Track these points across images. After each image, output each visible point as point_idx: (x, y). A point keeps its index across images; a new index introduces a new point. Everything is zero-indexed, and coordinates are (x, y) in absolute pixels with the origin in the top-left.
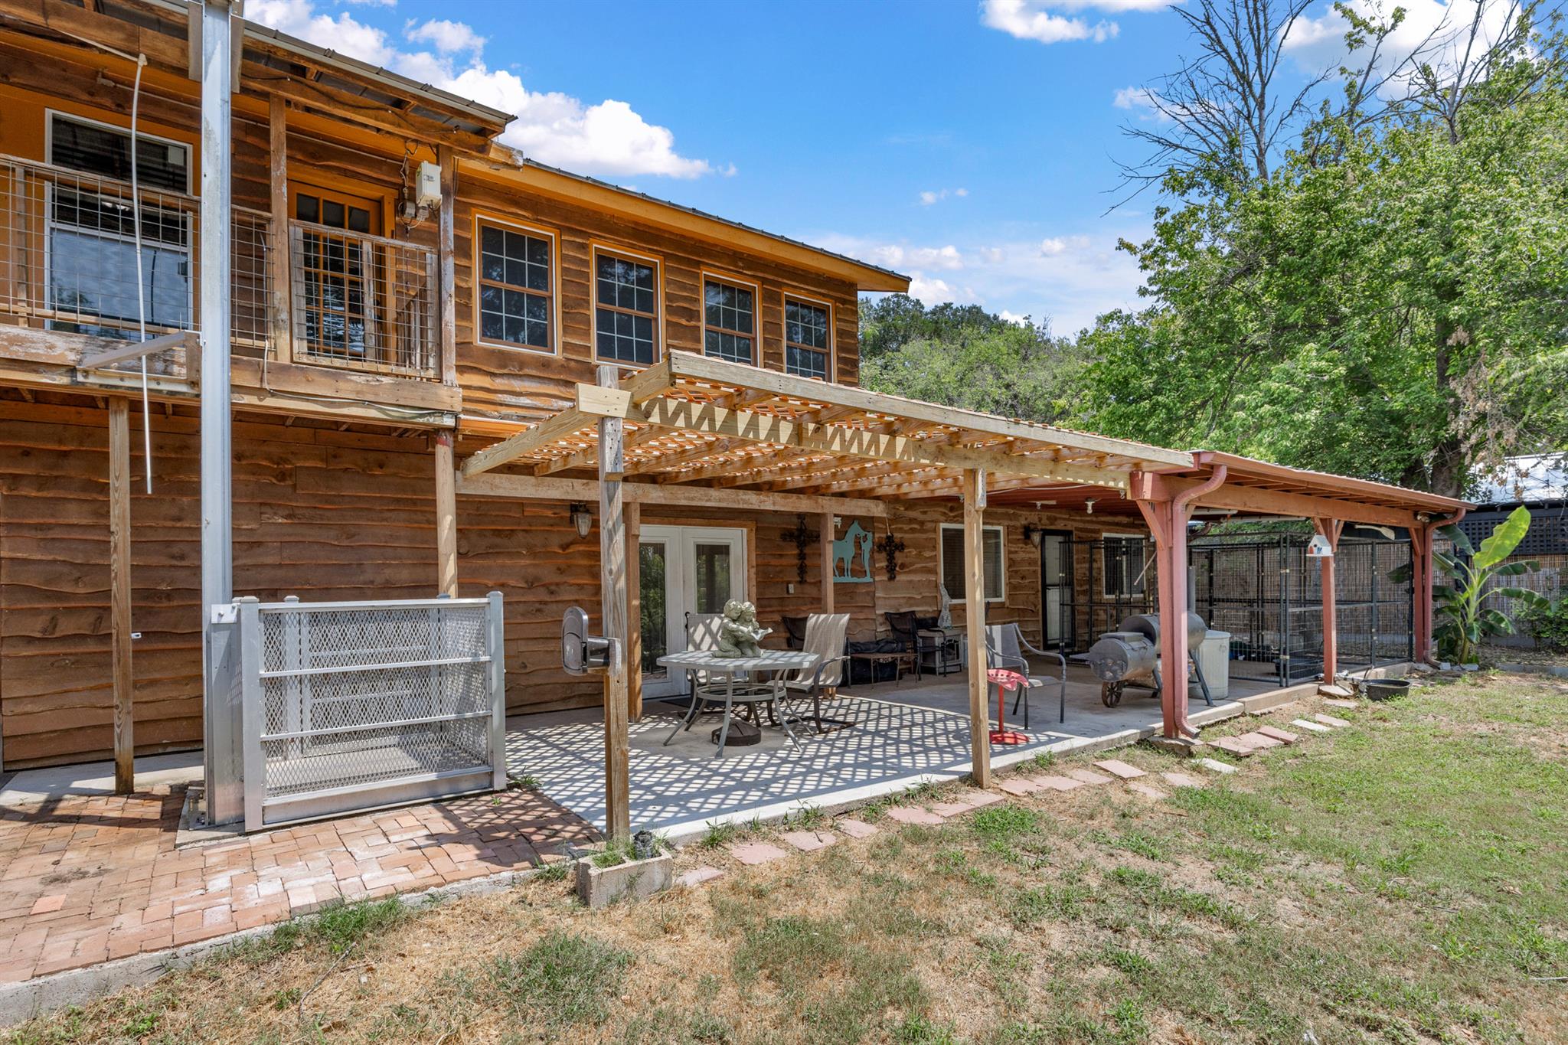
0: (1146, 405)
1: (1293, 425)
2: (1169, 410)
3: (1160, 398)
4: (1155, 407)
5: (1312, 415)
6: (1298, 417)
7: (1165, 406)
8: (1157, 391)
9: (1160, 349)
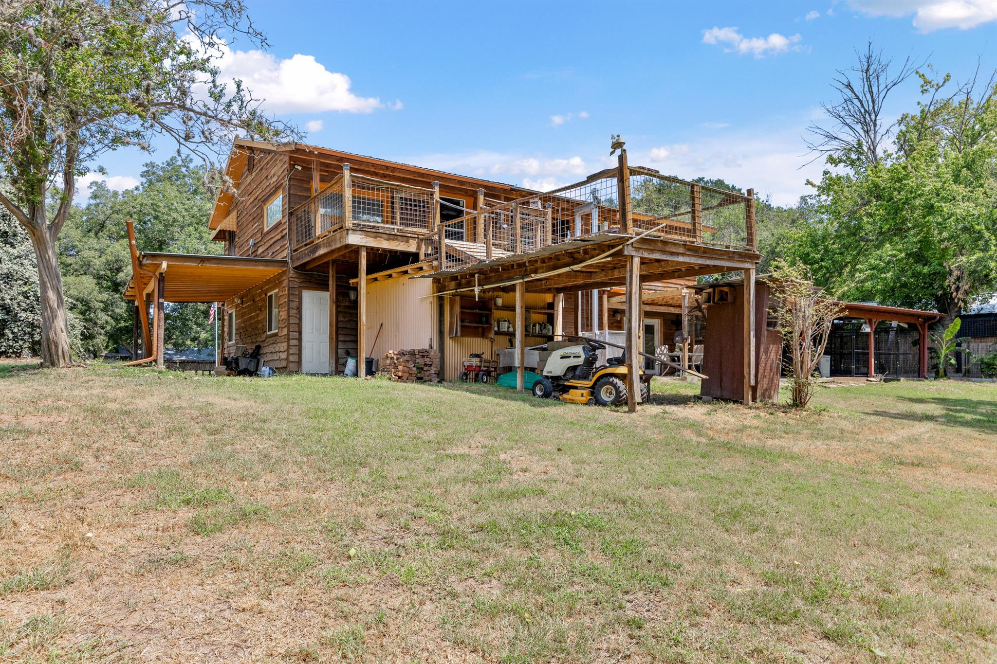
0: (816, 266)
1: (881, 278)
2: (827, 269)
3: (823, 263)
4: (821, 267)
5: (889, 275)
6: (883, 275)
7: (825, 267)
8: (822, 260)
9: (824, 238)
